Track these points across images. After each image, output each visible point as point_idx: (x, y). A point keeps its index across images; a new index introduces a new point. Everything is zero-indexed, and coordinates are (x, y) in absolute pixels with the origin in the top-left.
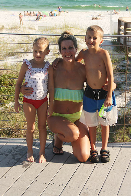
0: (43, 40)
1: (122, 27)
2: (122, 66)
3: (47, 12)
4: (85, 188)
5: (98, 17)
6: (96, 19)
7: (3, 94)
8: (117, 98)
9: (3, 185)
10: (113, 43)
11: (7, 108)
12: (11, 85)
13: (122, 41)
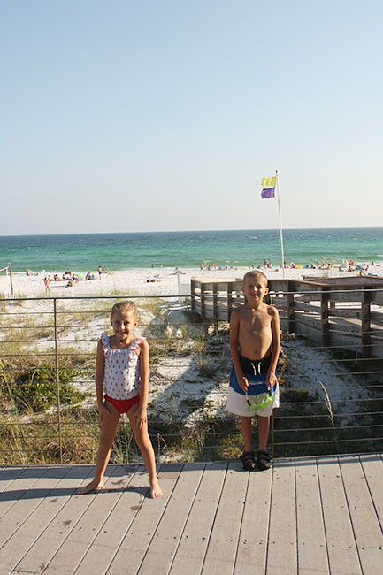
0: (129, 305)
1: (198, 291)
2: (213, 344)
3: (83, 275)
4: (242, 540)
5: (156, 279)
6: (153, 281)
7: (41, 394)
8: (213, 391)
9: (105, 546)
10: (186, 312)
11: (48, 415)
12: (51, 380)
13: (199, 309)
